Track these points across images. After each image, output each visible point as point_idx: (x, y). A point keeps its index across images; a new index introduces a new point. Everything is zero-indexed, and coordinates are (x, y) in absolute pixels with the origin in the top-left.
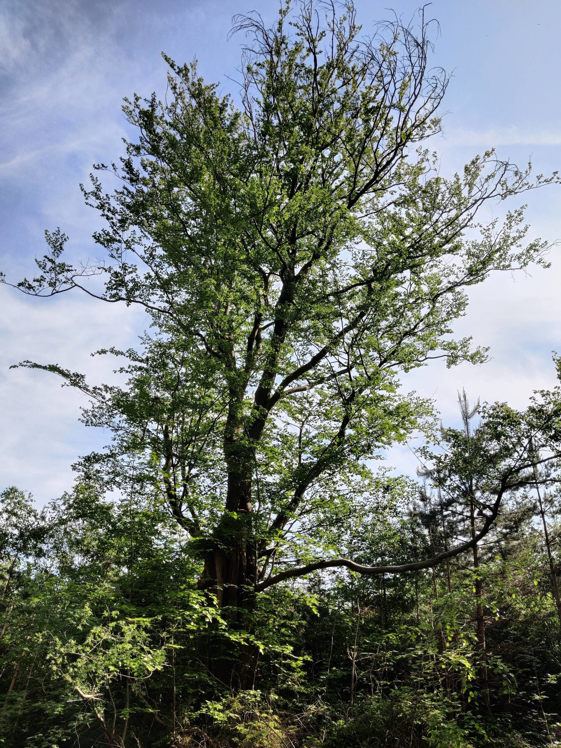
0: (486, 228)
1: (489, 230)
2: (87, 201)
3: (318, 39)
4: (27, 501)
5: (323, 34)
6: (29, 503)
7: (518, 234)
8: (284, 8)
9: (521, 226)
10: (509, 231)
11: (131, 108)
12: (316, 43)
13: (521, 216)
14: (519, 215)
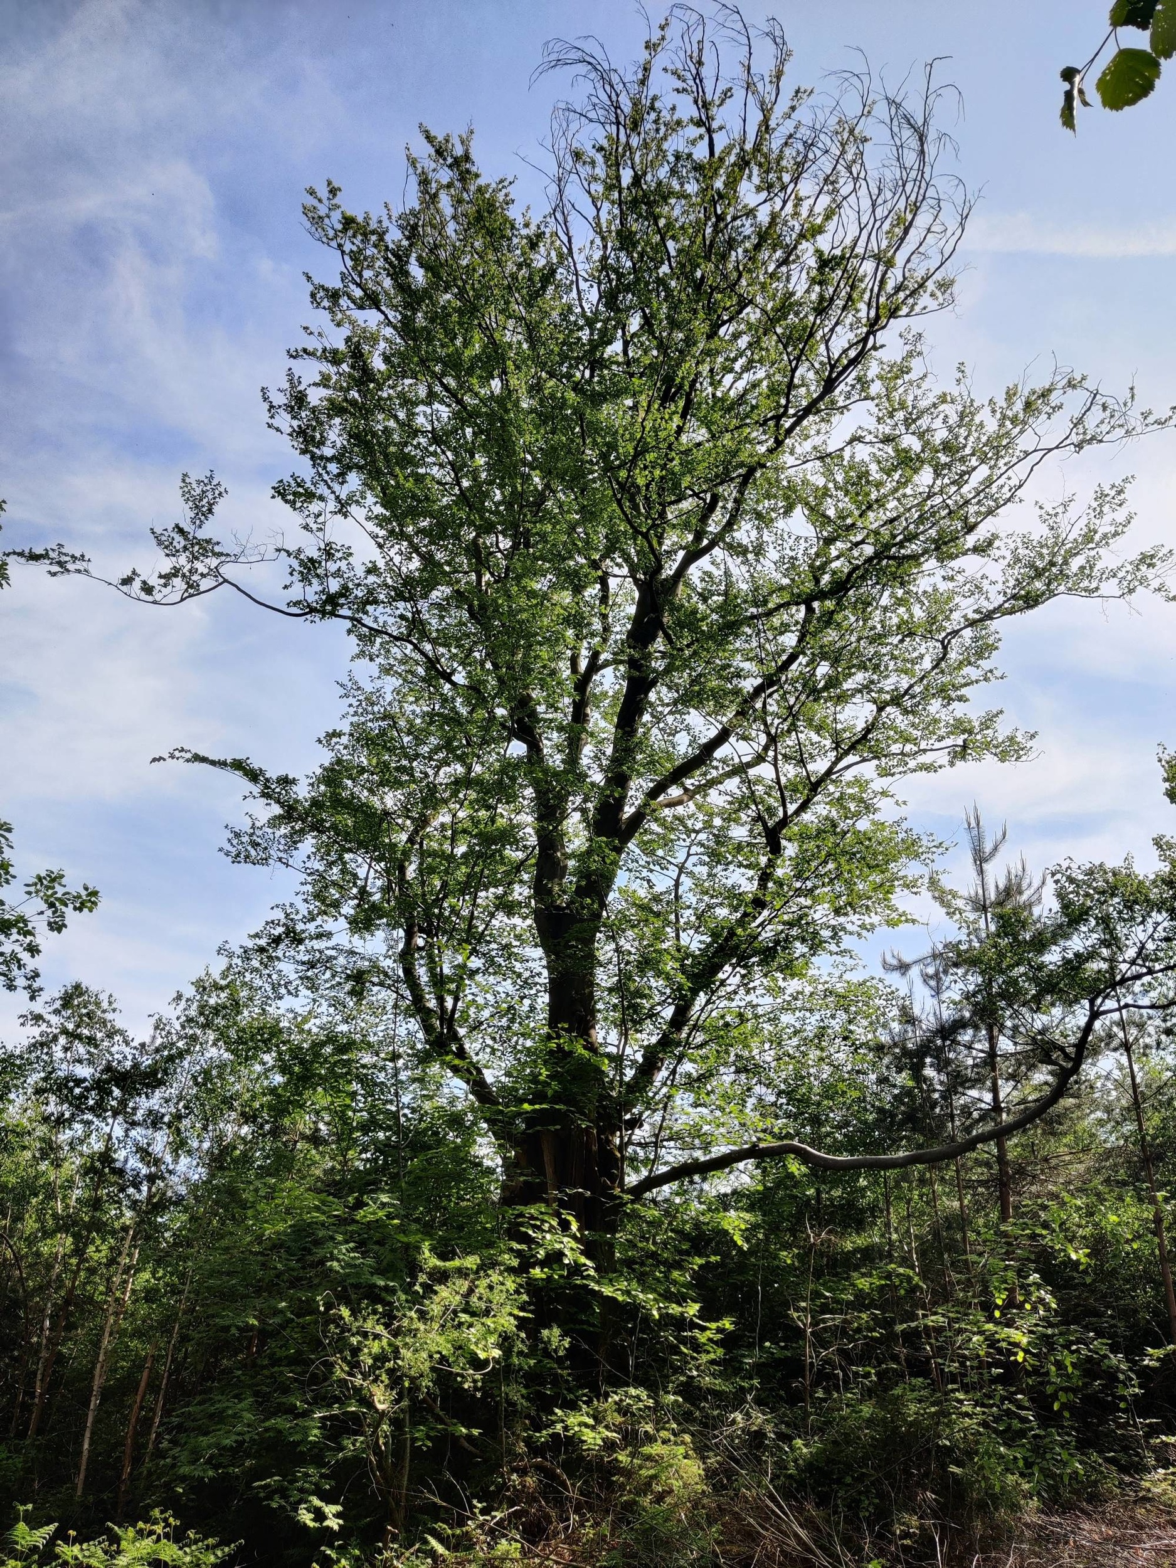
0: (1052, 512)
1: (1056, 515)
2: (270, 421)
3: (717, 102)
4: (104, 1011)
5: (727, 94)
6: (109, 1016)
7: (1113, 529)
8: (654, 40)
9: (1120, 516)
10: (1097, 522)
11: (323, 210)
12: (714, 111)
13: (1123, 496)
14: (1119, 493)
